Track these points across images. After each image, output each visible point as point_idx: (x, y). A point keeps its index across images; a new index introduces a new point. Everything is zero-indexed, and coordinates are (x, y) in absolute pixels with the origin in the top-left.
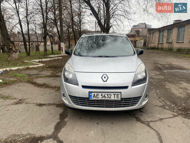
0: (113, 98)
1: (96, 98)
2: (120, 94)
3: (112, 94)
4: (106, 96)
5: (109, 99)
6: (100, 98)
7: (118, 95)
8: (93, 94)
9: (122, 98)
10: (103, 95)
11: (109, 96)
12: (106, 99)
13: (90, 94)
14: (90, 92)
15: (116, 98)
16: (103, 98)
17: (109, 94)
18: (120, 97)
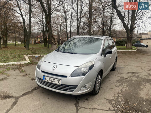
0: (56, 82)
1: (47, 81)
2: (60, 80)
3: (56, 79)
4: (52, 80)
5: (53, 82)
6: (49, 81)
7: (59, 81)
8: (45, 77)
9: (61, 83)
10: (51, 79)
11: (54, 81)
12: (52, 82)
13: (44, 77)
14: (44, 76)
15: (58, 83)
16: (51, 82)
17: (54, 79)
18: (60, 83)
